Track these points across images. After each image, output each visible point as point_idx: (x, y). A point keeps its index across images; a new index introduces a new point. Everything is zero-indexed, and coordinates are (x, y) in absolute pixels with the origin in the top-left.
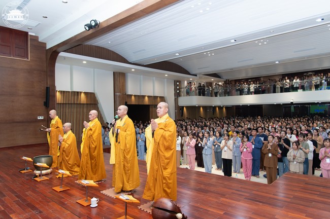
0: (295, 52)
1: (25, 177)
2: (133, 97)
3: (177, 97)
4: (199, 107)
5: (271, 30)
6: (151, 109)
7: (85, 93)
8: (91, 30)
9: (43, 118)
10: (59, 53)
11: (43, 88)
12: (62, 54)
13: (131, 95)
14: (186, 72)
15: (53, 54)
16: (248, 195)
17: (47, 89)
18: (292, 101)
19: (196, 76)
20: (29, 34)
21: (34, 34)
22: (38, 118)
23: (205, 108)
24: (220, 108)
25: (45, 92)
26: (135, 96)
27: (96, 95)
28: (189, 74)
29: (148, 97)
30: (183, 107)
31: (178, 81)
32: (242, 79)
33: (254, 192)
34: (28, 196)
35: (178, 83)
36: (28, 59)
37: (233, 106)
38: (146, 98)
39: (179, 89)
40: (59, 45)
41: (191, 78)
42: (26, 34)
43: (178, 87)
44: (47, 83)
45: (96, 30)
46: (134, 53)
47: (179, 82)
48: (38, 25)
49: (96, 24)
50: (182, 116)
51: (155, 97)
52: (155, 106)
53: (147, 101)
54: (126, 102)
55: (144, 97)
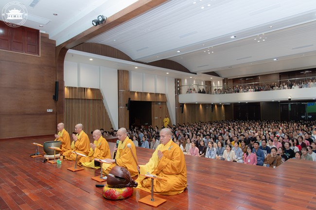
0: (293, 49)
1: (36, 160)
2: (136, 94)
3: (178, 94)
4: (198, 105)
5: (270, 25)
6: (152, 106)
7: (92, 89)
8: (98, 25)
9: (52, 111)
10: (67, 50)
11: (52, 83)
12: (70, 51)
13: (134, 92)
14: (186, 70)
15: (62, 51)
16: (254, 176)
17: (57, 83)
18: (290, 98)
19: (196, 74)
20: (41, 31)
21: (44, 32)
22: (48, 111)
23: (204, 105)
24: (219, 106)
25: (55, 86)
26: (138, 93)
27: (101, 92)
28: (189, 72)
29: (151, 94)
30: (183, 104)
31: (178, 80)
32: (240, 78)
33: (259, 174)
34: (38, 175)
35: (178, 81)
36: (39, 55)
37: (231, 104)
38: (149, 95)
39: (179, 87)
40: (67, 42)
41: (191, 76)
42: (37, 32)
43: (178, 85)
44: (56, 77)
45: (103, 25)
46: (137, 51)
47: (180, 80)
48: (49, 22)
49: (103, 20)
50: (182, 112)
51: (157, 94)
52: (157, 102)
53: (149, 98)
54: (130, 99)
55: (146, 94)
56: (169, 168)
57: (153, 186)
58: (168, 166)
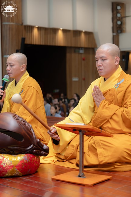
2: (36, 31)
3: (118, 34)
6: (68, 55)
13: (31, 28)
29: (65, 31)
31: (118, 4)
35: (119, 8)
38: (60, 33)
39: (121, 19)
43: (119, 15)
47: (122, 4)
51: (77, 33)
52: (76, 49)
53: (60, 39)
54: (23, 40)
55: (55, 31)
56: (116, 122)
57: (82, 153)
58: (115, 117)
